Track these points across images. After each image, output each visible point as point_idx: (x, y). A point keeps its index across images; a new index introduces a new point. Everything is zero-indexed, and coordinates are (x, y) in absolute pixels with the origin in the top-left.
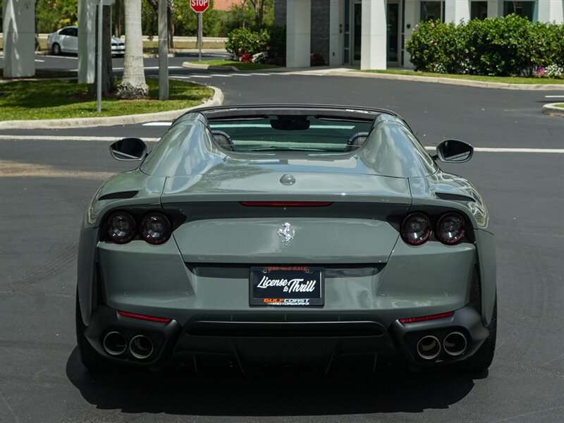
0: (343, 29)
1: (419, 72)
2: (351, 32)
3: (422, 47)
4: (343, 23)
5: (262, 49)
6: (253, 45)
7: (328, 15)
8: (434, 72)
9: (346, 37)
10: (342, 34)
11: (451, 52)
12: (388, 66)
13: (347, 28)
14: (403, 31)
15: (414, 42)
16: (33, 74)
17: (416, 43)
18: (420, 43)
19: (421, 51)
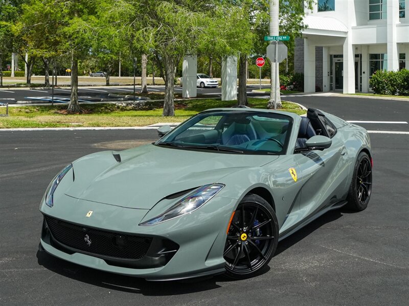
0: (329, 74)
1: (376, 94)
2: (334, 76)
3: (379, 83)
4: (329, 71)
5: (291, 84)
6: (286, 82)
7: (322, 67)
8: (385, 94)
9: (331, 78)
10: (329, 77)
11: (395, 85)
12: (356, 92)
13: (331, 73)
14: (361, 75)
15: (374, 80)
16: (196, 96)
17: (376, 80)
18: (378, 80)
19: (378, 85)
